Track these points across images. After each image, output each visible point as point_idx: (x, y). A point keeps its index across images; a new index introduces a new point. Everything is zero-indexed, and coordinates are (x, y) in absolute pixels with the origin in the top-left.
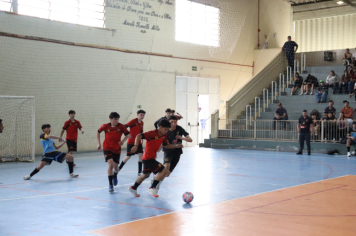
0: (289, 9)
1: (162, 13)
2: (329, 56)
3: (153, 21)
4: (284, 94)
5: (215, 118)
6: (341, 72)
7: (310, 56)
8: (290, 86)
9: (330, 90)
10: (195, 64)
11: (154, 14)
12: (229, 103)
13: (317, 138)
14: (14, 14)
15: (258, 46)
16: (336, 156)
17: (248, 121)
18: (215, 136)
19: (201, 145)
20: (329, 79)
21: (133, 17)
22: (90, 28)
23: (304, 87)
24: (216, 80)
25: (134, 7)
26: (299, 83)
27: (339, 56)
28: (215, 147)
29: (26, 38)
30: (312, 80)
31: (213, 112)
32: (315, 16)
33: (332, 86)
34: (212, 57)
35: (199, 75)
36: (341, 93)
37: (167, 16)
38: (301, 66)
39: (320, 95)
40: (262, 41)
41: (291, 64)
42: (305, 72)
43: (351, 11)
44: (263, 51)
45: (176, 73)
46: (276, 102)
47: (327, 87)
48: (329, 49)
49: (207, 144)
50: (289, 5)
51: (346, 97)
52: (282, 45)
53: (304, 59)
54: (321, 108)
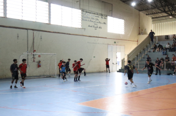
0: (150, 20)
1: (103, 22)
2: (167, 37)
3: (99, 25)
4: (150, 52)
5: (123, 61)
6: (172, 43)
7: (160, 37)
8: (152, 49)
9: (168, 50)
10: (115, 41)
11: (100, 22)
12: (128, 55)
13: (163, 68)
14: (50, 24)
15: (139, 34)
16: (171, 75)
17: (136, 62)
18: (123, 68)
19: (118, 71)
20: (167, 46)
21: (92, 24)
22: (76, 28)
23: (158, 49)
24: (123, 47)
25: (92, 20)
26: (155, 47)
27: (171, 37)
28: (123, 72)
29: (54, 32)
30: (160, 47)
31: (122, 59)
32: (161, 22)
33: (168, 49)
34: (122, 38)
35: (117, 45)
36: (172, 51)
37: (105, 23)
38: (156, 41)
39: (164, 52)
40: (141, 32)
41: (152, 40)
42: (158, 43)
43: (175, 20)
44: (141, 36)
45: (108, 44)
46: (146, 55)
47: (166, 49)
48: (167, 34)
49: (120, 71)
50: (151, 18)
51: (174, 53)
52: (149, 33)
53: (157, 38)
54: (164, 57)
